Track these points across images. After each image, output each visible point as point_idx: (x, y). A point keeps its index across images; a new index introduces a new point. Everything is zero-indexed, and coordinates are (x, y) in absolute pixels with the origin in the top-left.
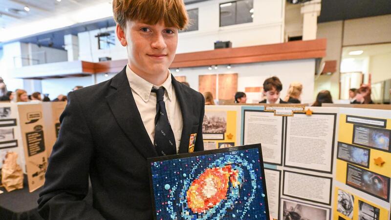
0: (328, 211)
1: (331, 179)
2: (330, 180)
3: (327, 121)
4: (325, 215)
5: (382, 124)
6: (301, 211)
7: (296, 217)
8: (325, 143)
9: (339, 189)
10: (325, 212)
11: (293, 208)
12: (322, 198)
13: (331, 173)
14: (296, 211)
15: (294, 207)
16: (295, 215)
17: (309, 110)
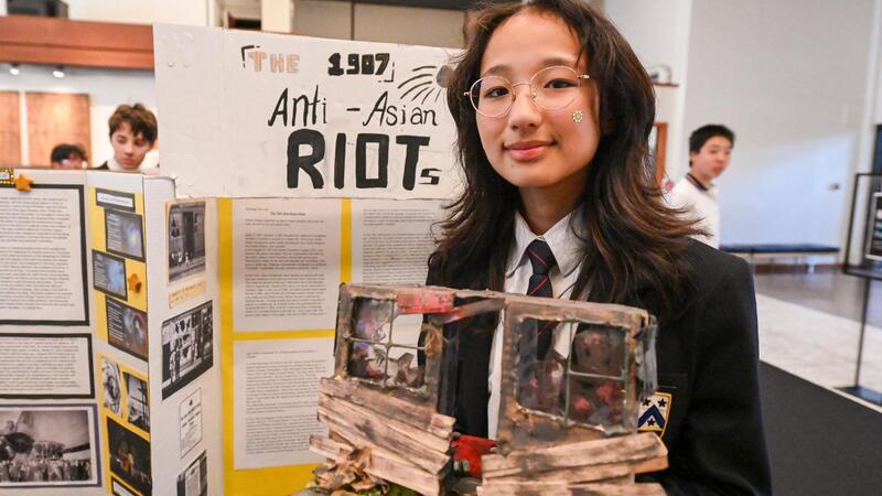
0: (90, 410)
1: (89, 336)
2: (86, 339)
3: (65, 204)
4: (86, 423)
5: (128, 203)
6: (31, 426)
7: (23, 444)
8: (67, 255)
9: (103, 357)
10: (85, 413)
11: (12, 422)
12: (73, 384)
13: (86, 323)
14: (21, 429)
15: (15, 421)
16: (20, 441)
17: (21, 177)
